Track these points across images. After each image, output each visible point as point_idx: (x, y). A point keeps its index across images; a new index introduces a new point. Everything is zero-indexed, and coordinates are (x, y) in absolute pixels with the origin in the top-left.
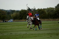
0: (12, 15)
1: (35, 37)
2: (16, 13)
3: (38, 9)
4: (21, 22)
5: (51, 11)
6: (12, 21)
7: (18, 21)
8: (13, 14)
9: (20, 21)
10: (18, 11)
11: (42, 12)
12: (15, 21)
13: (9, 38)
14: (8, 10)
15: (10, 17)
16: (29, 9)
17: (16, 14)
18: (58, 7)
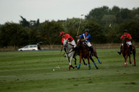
1: (38, 87)
3: (46, 22)
5: (76, 26)
16: (24, 22)
18: (92, 17)
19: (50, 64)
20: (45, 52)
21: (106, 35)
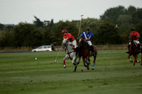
2: (5, 32)
3: (61, 22)
4: (18, 52)
5: (91, 26)
7: (10, 50)
9: (15, 50)
10: (10, 27)
12: (4, 51)
18: (107, 17)
21: (121, 36)
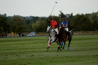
0: (33, 25)
1: (71, 61)
2: (40, 22)
3: (78, 15)
6: (34, 34)
8: (35, 23)
11: (84, 20)
12: (39, 35)
13: (29, 63)
14: (27, 17)
15: (31, 28)
16: (62, 15)
17: (40, 24)
19: (80, 45)
20: (76, 36)
